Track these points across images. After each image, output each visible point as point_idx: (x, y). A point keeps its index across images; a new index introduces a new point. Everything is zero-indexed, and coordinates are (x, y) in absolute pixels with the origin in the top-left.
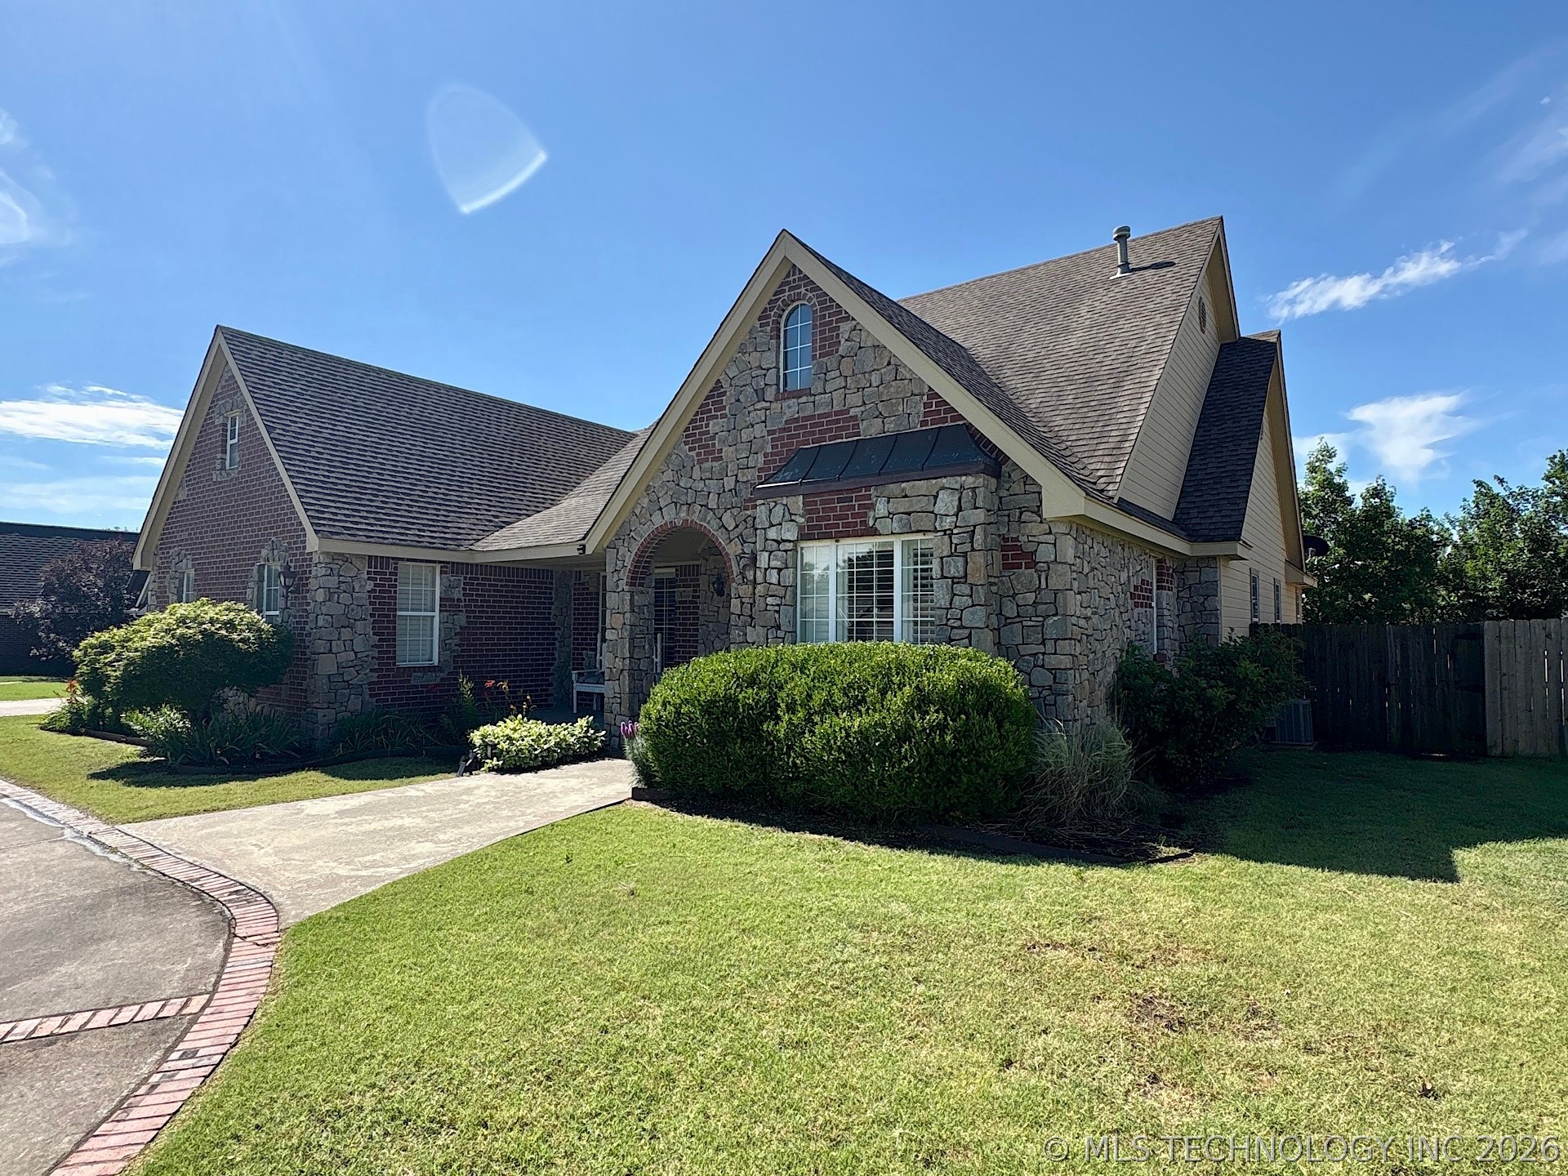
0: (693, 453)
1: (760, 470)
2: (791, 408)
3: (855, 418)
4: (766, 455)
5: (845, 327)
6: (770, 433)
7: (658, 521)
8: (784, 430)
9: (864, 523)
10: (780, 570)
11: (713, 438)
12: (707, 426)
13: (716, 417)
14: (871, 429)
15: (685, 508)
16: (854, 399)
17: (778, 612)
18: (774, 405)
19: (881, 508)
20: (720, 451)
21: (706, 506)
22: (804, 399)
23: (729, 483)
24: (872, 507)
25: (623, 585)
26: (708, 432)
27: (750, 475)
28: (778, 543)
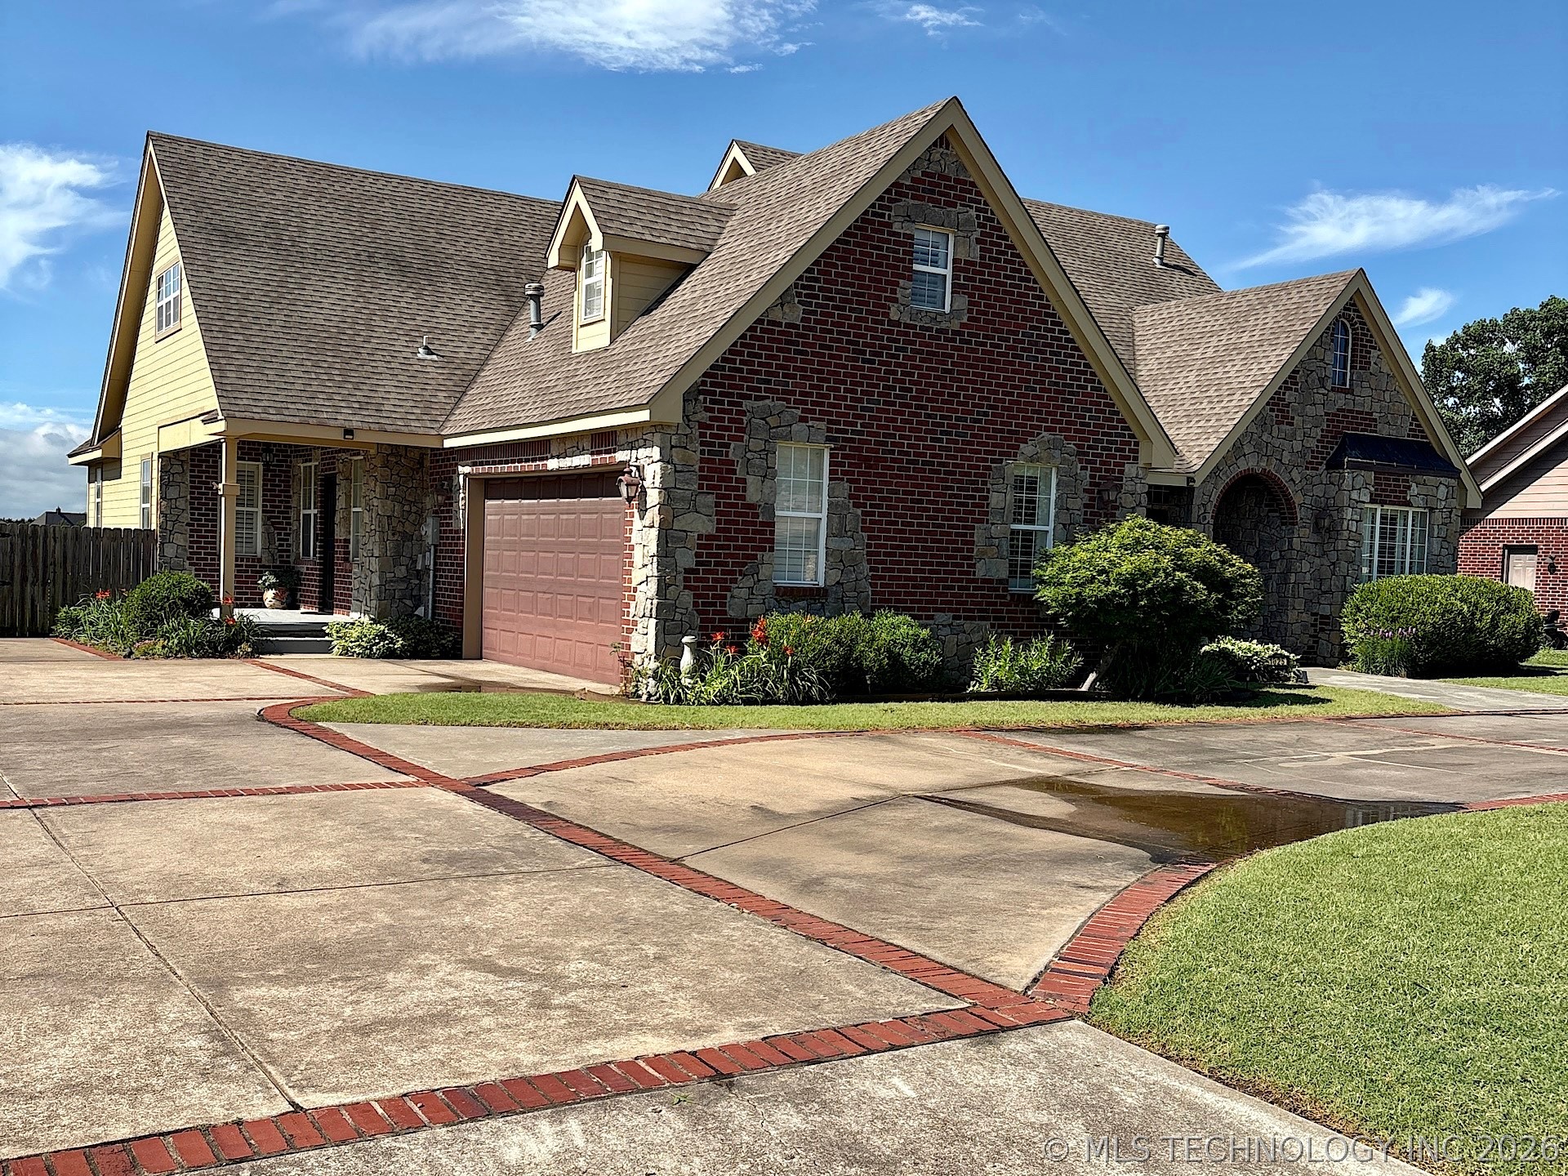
0: (1274, 414)
1: (1318, 441)
2: (1341, 401)
3: (1375, 420)
4: (1322, 430)
5: (1374, 353)
6: (1327, 414)
7: (1243, 466)
8: (1335, 415)
9: (1405, 498)
10: (1357, 522)
11: (1288, 406)
12: (1284, 394)
13: (1291, 389)
14: (1384, 431)
15: (1265, 459)
16: (1376, 406)
17: (1354, 552)
18: (1331, 394)
19: (1414, 489)
20: (1293, 418)
21: (1280, 460)
22: (1349, 396)
23: (1298, 446)
24: (1409, 487)
25: (1209, 516)
26: (1284, 400)
27: (1312, 443)
28: (1357, 502)
